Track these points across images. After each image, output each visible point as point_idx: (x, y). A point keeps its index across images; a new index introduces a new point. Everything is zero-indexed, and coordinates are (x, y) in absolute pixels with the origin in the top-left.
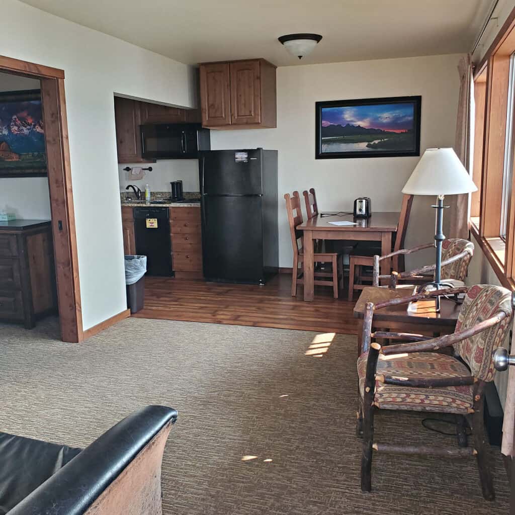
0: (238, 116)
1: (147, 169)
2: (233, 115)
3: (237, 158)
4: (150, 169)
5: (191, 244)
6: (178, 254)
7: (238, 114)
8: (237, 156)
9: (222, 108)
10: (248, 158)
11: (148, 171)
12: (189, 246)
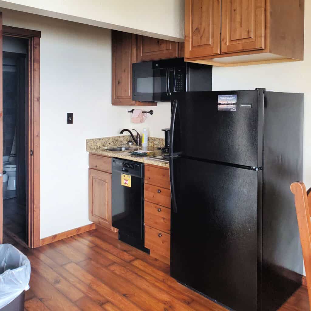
0: (231, 41)
1: (148, 112)
2: (223, 40)
3: (220, 104)
4: (151, 112)
5: (164, 219)
6: (150, 229)
7: (230, 37)
8: (220, 101)
9: (209, 31)
10: (237, 104)
11: (149, 114)
12: (162, 220)
